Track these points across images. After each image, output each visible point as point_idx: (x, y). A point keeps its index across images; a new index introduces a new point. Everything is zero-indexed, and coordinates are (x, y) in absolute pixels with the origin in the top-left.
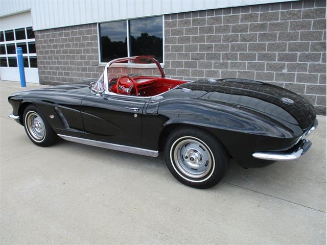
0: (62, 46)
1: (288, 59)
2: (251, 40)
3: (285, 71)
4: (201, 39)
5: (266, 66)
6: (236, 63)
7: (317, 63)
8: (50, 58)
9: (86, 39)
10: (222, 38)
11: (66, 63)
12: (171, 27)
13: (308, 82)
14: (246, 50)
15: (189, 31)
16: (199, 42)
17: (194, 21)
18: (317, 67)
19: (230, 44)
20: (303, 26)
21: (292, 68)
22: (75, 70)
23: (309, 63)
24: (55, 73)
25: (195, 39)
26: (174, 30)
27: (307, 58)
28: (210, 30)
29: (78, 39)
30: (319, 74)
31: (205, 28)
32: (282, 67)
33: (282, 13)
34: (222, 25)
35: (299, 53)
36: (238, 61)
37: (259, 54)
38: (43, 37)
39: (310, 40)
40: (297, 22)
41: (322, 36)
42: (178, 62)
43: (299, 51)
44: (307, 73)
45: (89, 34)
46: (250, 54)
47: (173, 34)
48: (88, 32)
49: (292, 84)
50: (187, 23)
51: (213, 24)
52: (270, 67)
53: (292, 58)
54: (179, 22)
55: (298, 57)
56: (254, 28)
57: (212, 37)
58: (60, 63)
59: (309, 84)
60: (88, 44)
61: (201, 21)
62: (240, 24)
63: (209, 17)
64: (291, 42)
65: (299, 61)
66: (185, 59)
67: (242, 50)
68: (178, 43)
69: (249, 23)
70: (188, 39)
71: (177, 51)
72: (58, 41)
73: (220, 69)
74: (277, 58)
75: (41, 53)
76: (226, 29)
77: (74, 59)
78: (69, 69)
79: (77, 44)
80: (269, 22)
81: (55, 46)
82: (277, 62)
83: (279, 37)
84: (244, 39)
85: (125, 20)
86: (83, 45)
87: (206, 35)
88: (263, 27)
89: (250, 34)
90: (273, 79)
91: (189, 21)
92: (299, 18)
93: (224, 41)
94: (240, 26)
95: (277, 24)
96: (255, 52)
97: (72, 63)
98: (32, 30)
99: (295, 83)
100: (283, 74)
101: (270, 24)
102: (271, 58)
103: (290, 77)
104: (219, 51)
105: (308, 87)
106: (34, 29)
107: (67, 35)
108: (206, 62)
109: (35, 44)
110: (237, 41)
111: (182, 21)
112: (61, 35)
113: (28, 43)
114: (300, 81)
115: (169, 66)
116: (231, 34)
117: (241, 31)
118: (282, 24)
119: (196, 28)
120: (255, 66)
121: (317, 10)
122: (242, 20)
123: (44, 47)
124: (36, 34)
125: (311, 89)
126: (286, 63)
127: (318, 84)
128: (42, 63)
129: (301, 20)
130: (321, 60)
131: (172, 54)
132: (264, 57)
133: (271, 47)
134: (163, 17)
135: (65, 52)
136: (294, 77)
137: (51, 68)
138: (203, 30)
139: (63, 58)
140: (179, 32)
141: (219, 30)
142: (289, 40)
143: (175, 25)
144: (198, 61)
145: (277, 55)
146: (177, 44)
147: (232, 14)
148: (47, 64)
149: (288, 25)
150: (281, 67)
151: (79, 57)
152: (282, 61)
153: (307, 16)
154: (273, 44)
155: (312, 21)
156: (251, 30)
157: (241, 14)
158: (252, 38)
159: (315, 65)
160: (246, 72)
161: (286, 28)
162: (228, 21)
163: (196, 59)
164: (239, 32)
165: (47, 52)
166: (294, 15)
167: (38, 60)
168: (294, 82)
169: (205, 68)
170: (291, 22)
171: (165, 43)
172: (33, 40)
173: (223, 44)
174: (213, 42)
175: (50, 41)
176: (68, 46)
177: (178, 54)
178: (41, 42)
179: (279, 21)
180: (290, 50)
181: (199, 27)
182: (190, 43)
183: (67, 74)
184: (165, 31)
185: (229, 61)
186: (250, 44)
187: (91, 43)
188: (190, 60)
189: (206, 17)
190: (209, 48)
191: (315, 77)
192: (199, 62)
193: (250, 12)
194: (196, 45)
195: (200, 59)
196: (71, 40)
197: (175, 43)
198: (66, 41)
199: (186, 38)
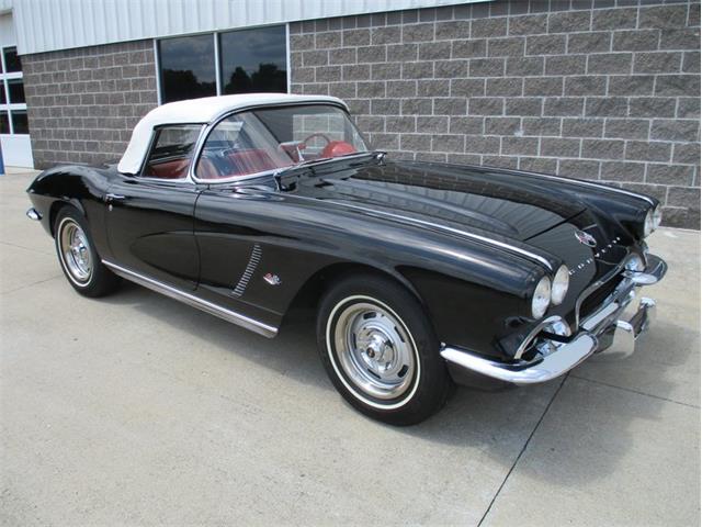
0: (81, 87)
1: (523, 110)
2: (455, 74)
3: (519, 134)
4: (362, 73)
5: (484, 125)
6: (429, 119)
7: (576, 118)
8: (56, 112)
9: (132, 71)
10: (401, 70)
11: (90, 123)
12: (304, 47)
13: (562, 154)
14: (446, 94)
15: (338, 55)
16: (358, 78)
17: (347, 35)
18: (577, 125)
19: (416, 80)
20: (550, 47)
21: (534, 128)
22: (108, 138)
23: (562, 118)
24: (66, 146)
25: (350, 72)
26: (309, 53)
27: (560, 107)
28: (378, 53)
29: (113, 73)
30: (582, 139)
31: (368, 49)
32: (514, 127)
33: (511, 20)
34: (401, 44)
35: (544, 99)
36: (433, 115)
37: (471, 100)
38: (40, 68)
39: (563, 73)
40: (539, 39)
41: (584, 66)
42: (318, 118)
43: (544, 95)
44: (560, 137)
45: (138, 62)
46: (454, 101)
47: (308, 62)
48: (136, 58)
49: (534, 159)
50: (333, 39)
51: (384, 42)
52: (493, 127)
53: (532, 108)
54: (318, 37)
55: (543, 107)
56: (461, 49)
57: (382, 68)
58: (78, 123)
59: (563, 158)
60: (137, 84)
61: (362, 35)
62: (434, 41)
63: (376, 28)
64: (529, 77)
65: (545, 114)
67: (440, 93)
68: (317, 80)
69: (452, 41)
70: (335, 73)
72: (71, 76)
73: (399, 130)
74: (504, 109)
75: (37, 101)
76: (408, 52)
77: (108, 115)
78: (96, 135)
79: (112, 82)
80: (488, 39)
81: (66, 88)
82: (504, 116)
83: (508, 68)
84: (442, 73)
85: (212, 34)
86: (125, 86)
87: (370, 64)
88: (476, 47)
89: (454, 62)
90: (498, 149)
91: (338, 35)
92: (543, 30)
93: (404, 75)
94: (434, 45)
95: (502, 43)
96: (464, 98)
97: (102, 123)
98: (16, 53)
99: (538, 157)
100: (515, 140)
101: (491, 43)
102: (494, 108)
103: (528, 146)
104: (396, 95)
105: (562, 163)
106: (21, 52)
107: (92, 64)
108: (372, 119)
109: (22, 85)
110: (431, 75)
111: (324, 35)
112: (78, 63)
113: (9, 80)
114: (547, 154)
115: (300, 128)
116: (418, 61)
117: (436, 56)
118: (512, 42)
119: (351, 50)
120: (464, 125)
121: (575, 15)
122: (438, 34)
123: (43, 90)
124: (25, 63)
125: (568, 168)
126: (522, 118)
127: (580, 158)
128: (40, 123)
129: (547, 34)
130: (584, 111)
132: (480, 106)
133: (494, 87)
134: (288, 27)
135: (87, 100)
136: (536, 146)
137: (59, 135)
138: (364, 54)
139: (84, 112)
140: (318, 58)
141: (394, 53)
142: (526, 74)
143: (311, 44)
144: (357, 117)
145: (505, 102)
146: (315, 83)
147: (418, 23)
148: (49, 126)
149: (523, 44)
150: (512, 126)
151: (118, 111)
152: (512, 113)
153: (556, 26)
154: (497, 82)
155: (567, 36)
156: (456, 53)
157: (435, 23)
158: (458, 70)
159: (573, 122)
160: (448, 137)
161: (520, 50)
162: (413, 38)
163: (353, 112)
164: (433, 58)
165: (49, 101)
166: (534, 24)
167: (29, 118)
168: (536, 154)
169: (370, 130)
170: (528, 39)
171: (292, 81)
172: (18, 75)
173: (403, 83)
174: (383, 77)
175: (56, 76)
176: (93, 86)
178: (35, 79)
179: (506, 37)
180: (528, 93)
181: (357, 48)
182: (339, 79)
183: (93, 146)
184: (292, 55)
185: (415, 116)
186: (454, 83)
187: (141, 80)
189: (370, 28)
190: (377, 89)
191: (575, 145)
192: (359, 119)
193: (453, 20)
194: (353, 85)
195: (361, 112)
196: (100, 74)
197: (312, 81)
198: (89, 77)
199: (331, 70)
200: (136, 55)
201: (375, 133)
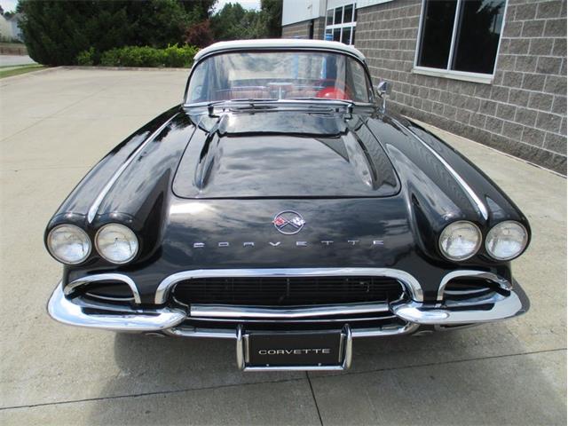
0: (380, 35)
4: (562, 28)
9: (407, 23)
15: (545, 8)
16: (557, 33)
25: (551, 27)
26: (523, 7)
29: (397, 23)
38: (364, 19)
42: (516, 74)
45: (411, 14)
47: (520, 16)
58: (373, 62)
60: (407, 33)
66: (527, 69)
68: (523, 34)
70: (539, 27)
71: (517, 52)
72: (377, 25)
77: (389, 58)
78: (380, 73)
79: (395, 31)
81: (373, 35)
86: (401, 34)
97: (386, 64)
98: (357, 7)
107: (387, 17)
108: (559, 79)
109: (356, 31)
112: (381, 16)
113: (353, 28)
115: (499, 82)
119: (557, 3)
123: (362, 36)
124: (359, 14)
131: (509, 57)
135: (381, 45)
139: (378, 54)
140: (528, 12)
144: (547, 75)
146: (521, 38)
163: (543, 71)
165: (364, 44)
169: (555, 92)
171: (503, 35)
172: (356, 24)
175: (370, 25)
176: (385, 34)
177: (520, 57)
178: (361, 28)
182: (541, 35)
184: (509, 8)
187: (410, 31)
188: (534, 73)
192: (548, 77)
194: (551, 41)
195: (551, 71)
196: (391, 25)
197: (518, 35)
198: (385, 27)
199: (536, 24)
200: (410, 9)
201: (558, 95)
